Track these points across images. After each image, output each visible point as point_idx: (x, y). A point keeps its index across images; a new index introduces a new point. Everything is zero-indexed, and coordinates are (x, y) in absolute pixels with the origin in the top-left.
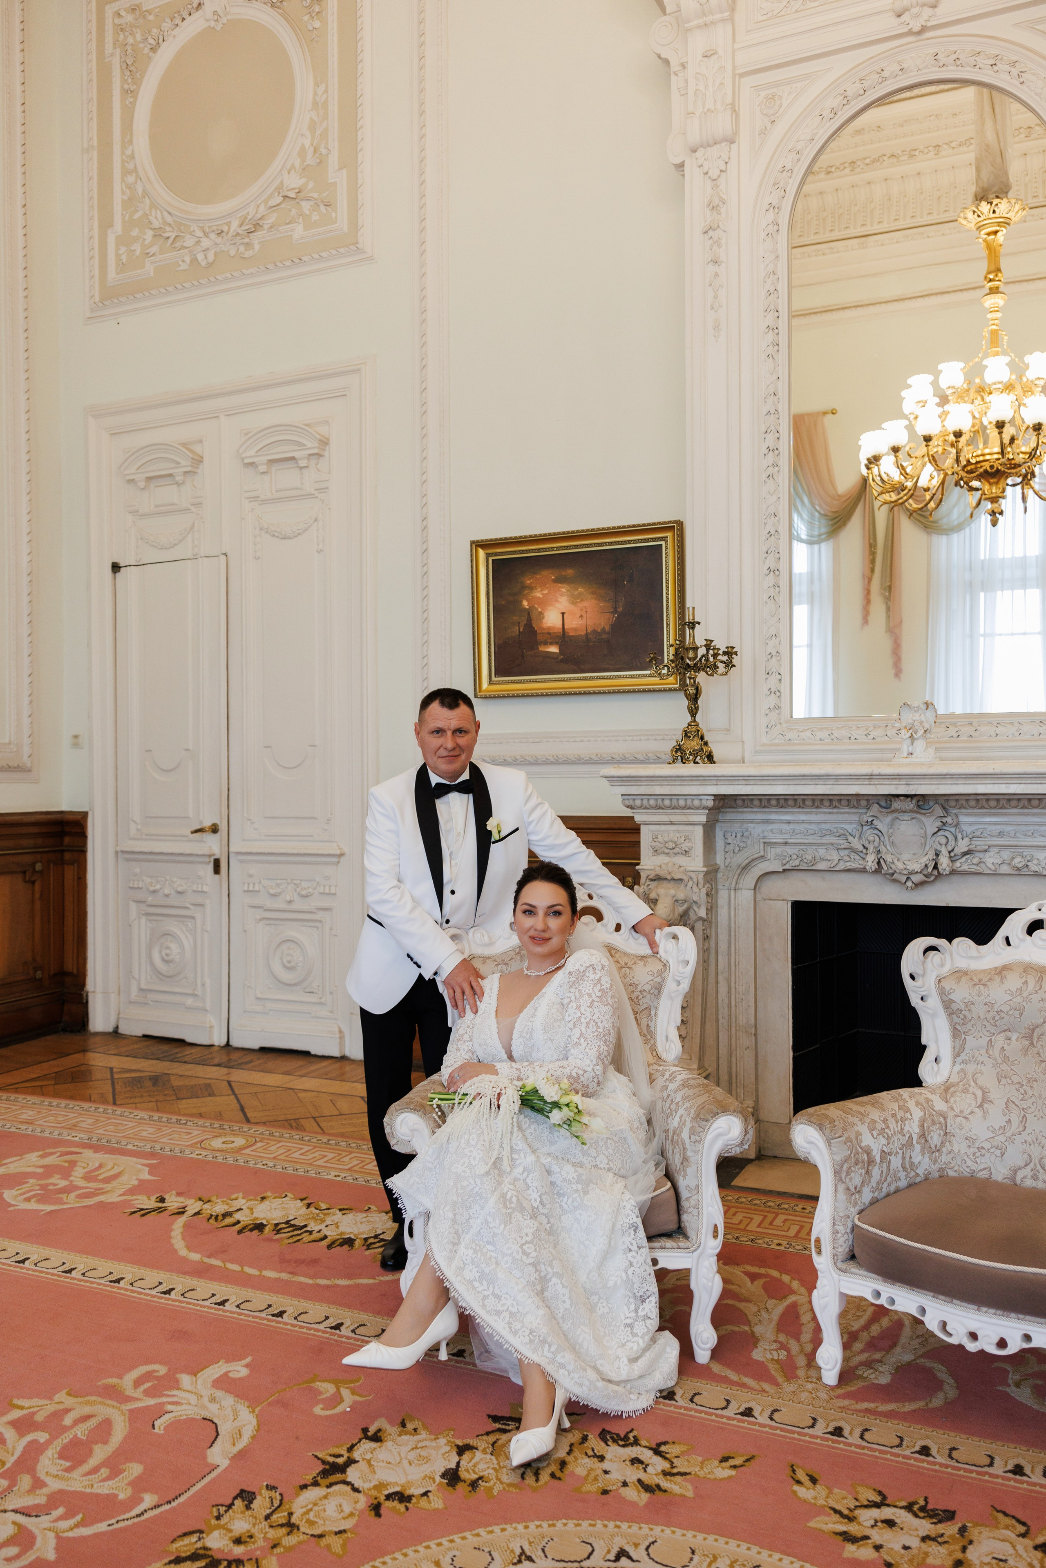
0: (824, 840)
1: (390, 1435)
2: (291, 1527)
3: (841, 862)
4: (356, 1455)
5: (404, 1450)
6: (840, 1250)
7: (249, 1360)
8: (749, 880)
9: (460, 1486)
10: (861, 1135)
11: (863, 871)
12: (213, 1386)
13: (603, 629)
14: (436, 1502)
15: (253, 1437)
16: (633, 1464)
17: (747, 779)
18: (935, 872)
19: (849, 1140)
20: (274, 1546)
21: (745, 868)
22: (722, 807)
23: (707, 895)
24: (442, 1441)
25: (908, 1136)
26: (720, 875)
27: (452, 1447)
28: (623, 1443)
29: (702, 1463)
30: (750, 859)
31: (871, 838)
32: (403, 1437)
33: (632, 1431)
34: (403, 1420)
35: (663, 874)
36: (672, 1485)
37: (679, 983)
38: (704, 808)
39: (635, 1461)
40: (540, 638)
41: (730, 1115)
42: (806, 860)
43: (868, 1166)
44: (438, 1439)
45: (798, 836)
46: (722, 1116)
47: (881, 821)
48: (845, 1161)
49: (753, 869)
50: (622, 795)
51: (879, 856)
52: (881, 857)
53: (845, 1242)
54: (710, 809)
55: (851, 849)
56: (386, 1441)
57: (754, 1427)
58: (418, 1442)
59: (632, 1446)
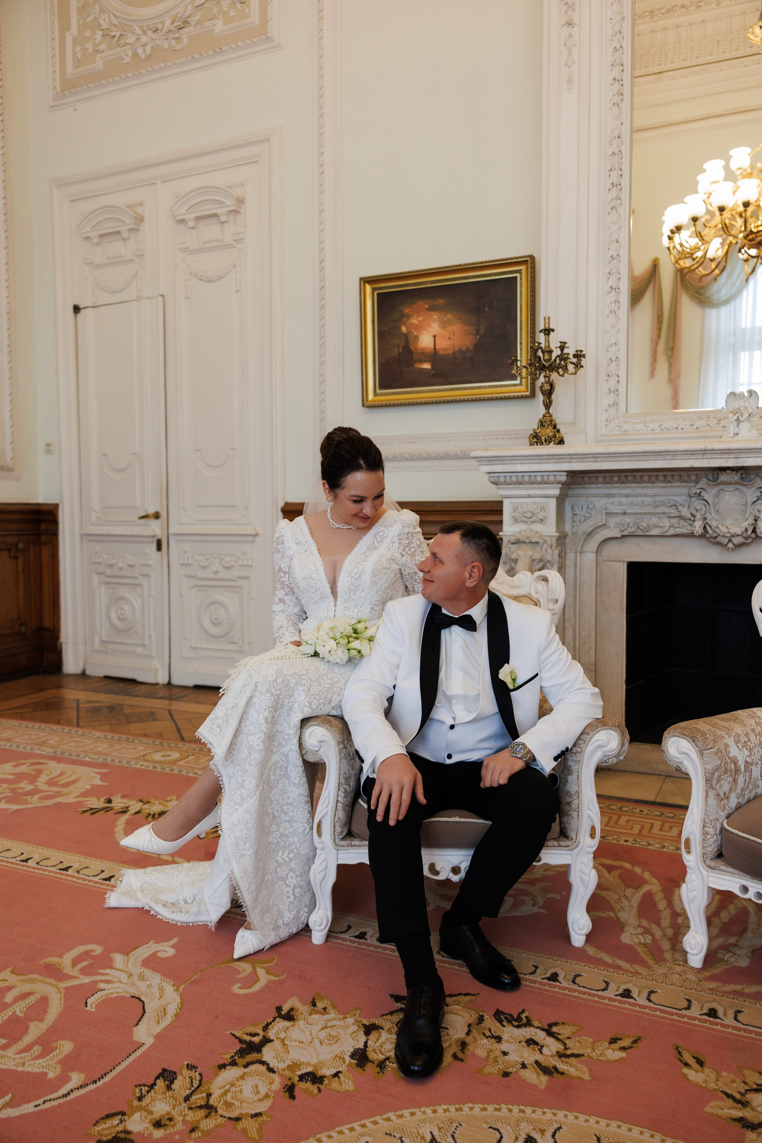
0: (658, 510)
1: (302, 1013)
2: (209, 1109)
3: (672, 528)
4: (271, 1034)
5: (315, 1029)
6: (709, 849)
7: (175, 940)
8: (593, 544)
10: (729, 747)
11: (691, 535)
12: (142, 965)
13: (468, 349)
14: (347, 1084)
15: (177, 1016)
16: (529, 1045)
17: (596, 456)
18: (753, 535)
19: (719, 751)
20: (193, 1130)
21: (590, 535)
22: (572, 483)
23: (560, 556)
24: (350, 1020)
26: (568, 541)
27: (359, 1027)
28: (517, 1024)
29: (593, 1044)
30: (593, 527)
31: (699, 508)
32: (314, 1016)
33: (523, 1011)
34: (314, 999)
35: (522, 538)
36: (568, 1068)
38: (558, 483)
39: (531, 1042)
40: (415, 357)
41: (609, 729)
42: (641, 528)
43: (735, 774)
44: (346, 1018)
45: (635, 507)
46: (602, 730)
47: (708, 493)
48: (717, 770)
49: (595, 536)
50: (489, 473)
51: (705, 523)
52: (707, 523)
53: (714, 843)
54: (563, 484)
55: (681, 517)
56: (298, 1020)
57: (635, 1008)
58: (328, 1021)
59: (526, 1027)
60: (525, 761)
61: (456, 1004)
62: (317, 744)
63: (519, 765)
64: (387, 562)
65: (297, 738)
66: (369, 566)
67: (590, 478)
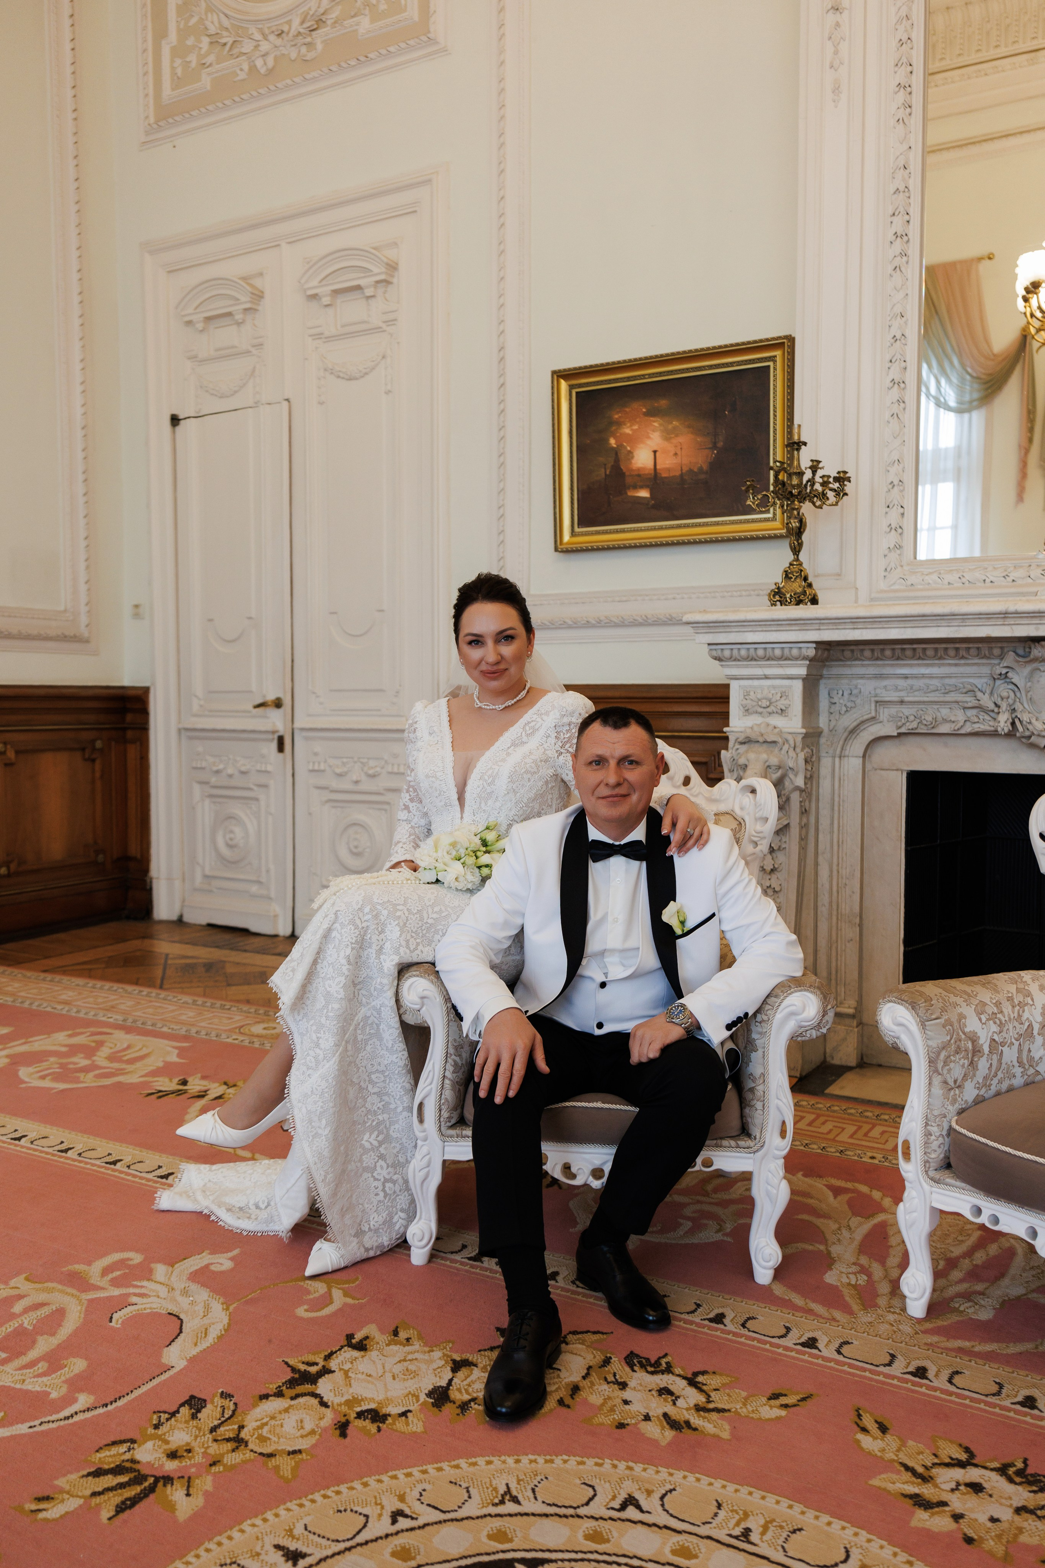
0: (948, 698)
1: (378, 1343)
2: (238, 1441)
3: (968, 724)
4: (333, 1364)
5: (390, 1362)
6: (933, 1156)
7: (236, 1252)
8: (857, 746)
9: (448, 1408)
10: (965, 1018)
11: (994, 734)
12: (189, 1279)
13: (701, 469)
14: (414, 1425)
15: (220, 1338)
16: (660, 1395)
17: (855, 621)
19: (949, 1022)
20: (213, 1464)
21: (853, 732)
22: (828, 659)
23: (807, 762)
24: (437, 1354)
25: (1027, 1024)
26: (823, 740)
27: (447, 1362)
28: (653, 1369)
29: (746, 1399)
30: (858, 721)
31: (1005, 694)
32: (391, 1347)
33: (666, 1355)
34: (398, 1327)
35: (753, 736)
36: (705, 1424)
37: (756, 844)
38: (804, 658)
39: (664, 1391)
40: (629, 481)
41: (805, 990)
42: (925, 722)
43: (973, 1056)
44: (433, 1351)
45: (916, 693)
46: (796, 991)
47: (1017, 673)
48: (943, 1048)
49: (862, 734)
50: (709, 644)
51: (1014, 716)
52: (1016, 717)
53: (939, 1147)
54: (811, 660)
55: (980, 708)
56: (371, 1351)
57: (816, 1361)
58: (409, 1353)
59: (663, 1374)
60: (685, 1028)
61: (580, 1343)
62: (417, 1000)
63: (675, 1033)
64: (533, 765)
65: (394, 990)
66: (506, 769)
67: (852, 651)
